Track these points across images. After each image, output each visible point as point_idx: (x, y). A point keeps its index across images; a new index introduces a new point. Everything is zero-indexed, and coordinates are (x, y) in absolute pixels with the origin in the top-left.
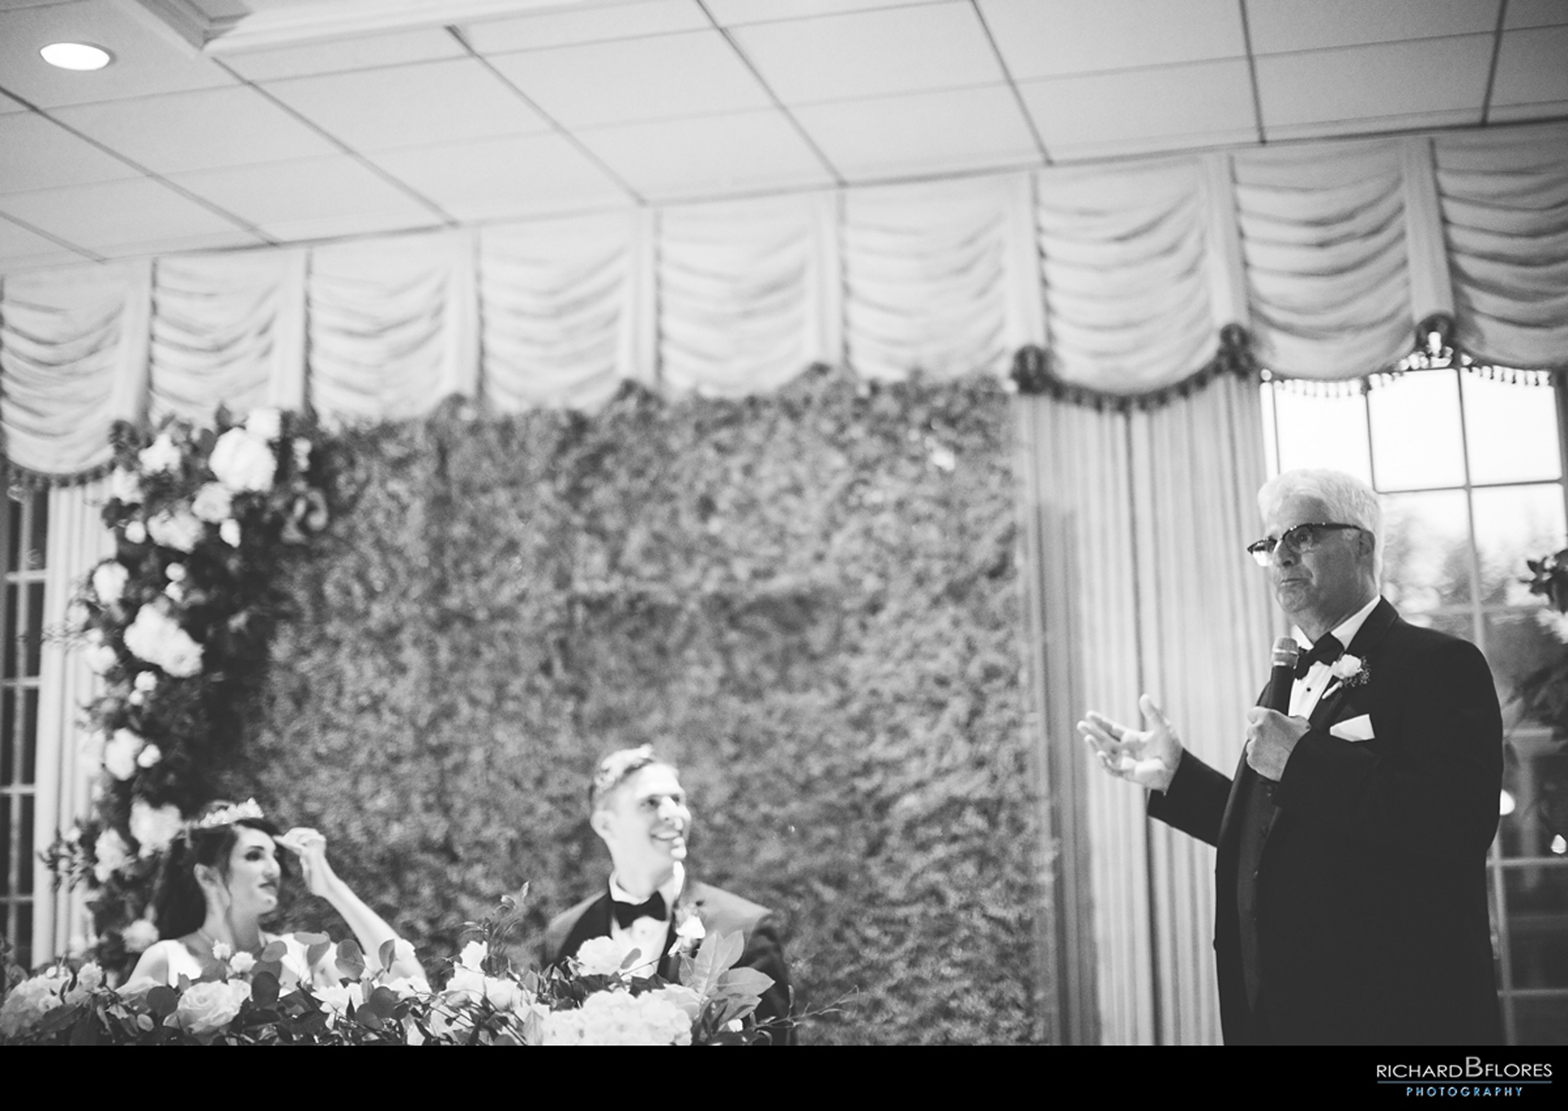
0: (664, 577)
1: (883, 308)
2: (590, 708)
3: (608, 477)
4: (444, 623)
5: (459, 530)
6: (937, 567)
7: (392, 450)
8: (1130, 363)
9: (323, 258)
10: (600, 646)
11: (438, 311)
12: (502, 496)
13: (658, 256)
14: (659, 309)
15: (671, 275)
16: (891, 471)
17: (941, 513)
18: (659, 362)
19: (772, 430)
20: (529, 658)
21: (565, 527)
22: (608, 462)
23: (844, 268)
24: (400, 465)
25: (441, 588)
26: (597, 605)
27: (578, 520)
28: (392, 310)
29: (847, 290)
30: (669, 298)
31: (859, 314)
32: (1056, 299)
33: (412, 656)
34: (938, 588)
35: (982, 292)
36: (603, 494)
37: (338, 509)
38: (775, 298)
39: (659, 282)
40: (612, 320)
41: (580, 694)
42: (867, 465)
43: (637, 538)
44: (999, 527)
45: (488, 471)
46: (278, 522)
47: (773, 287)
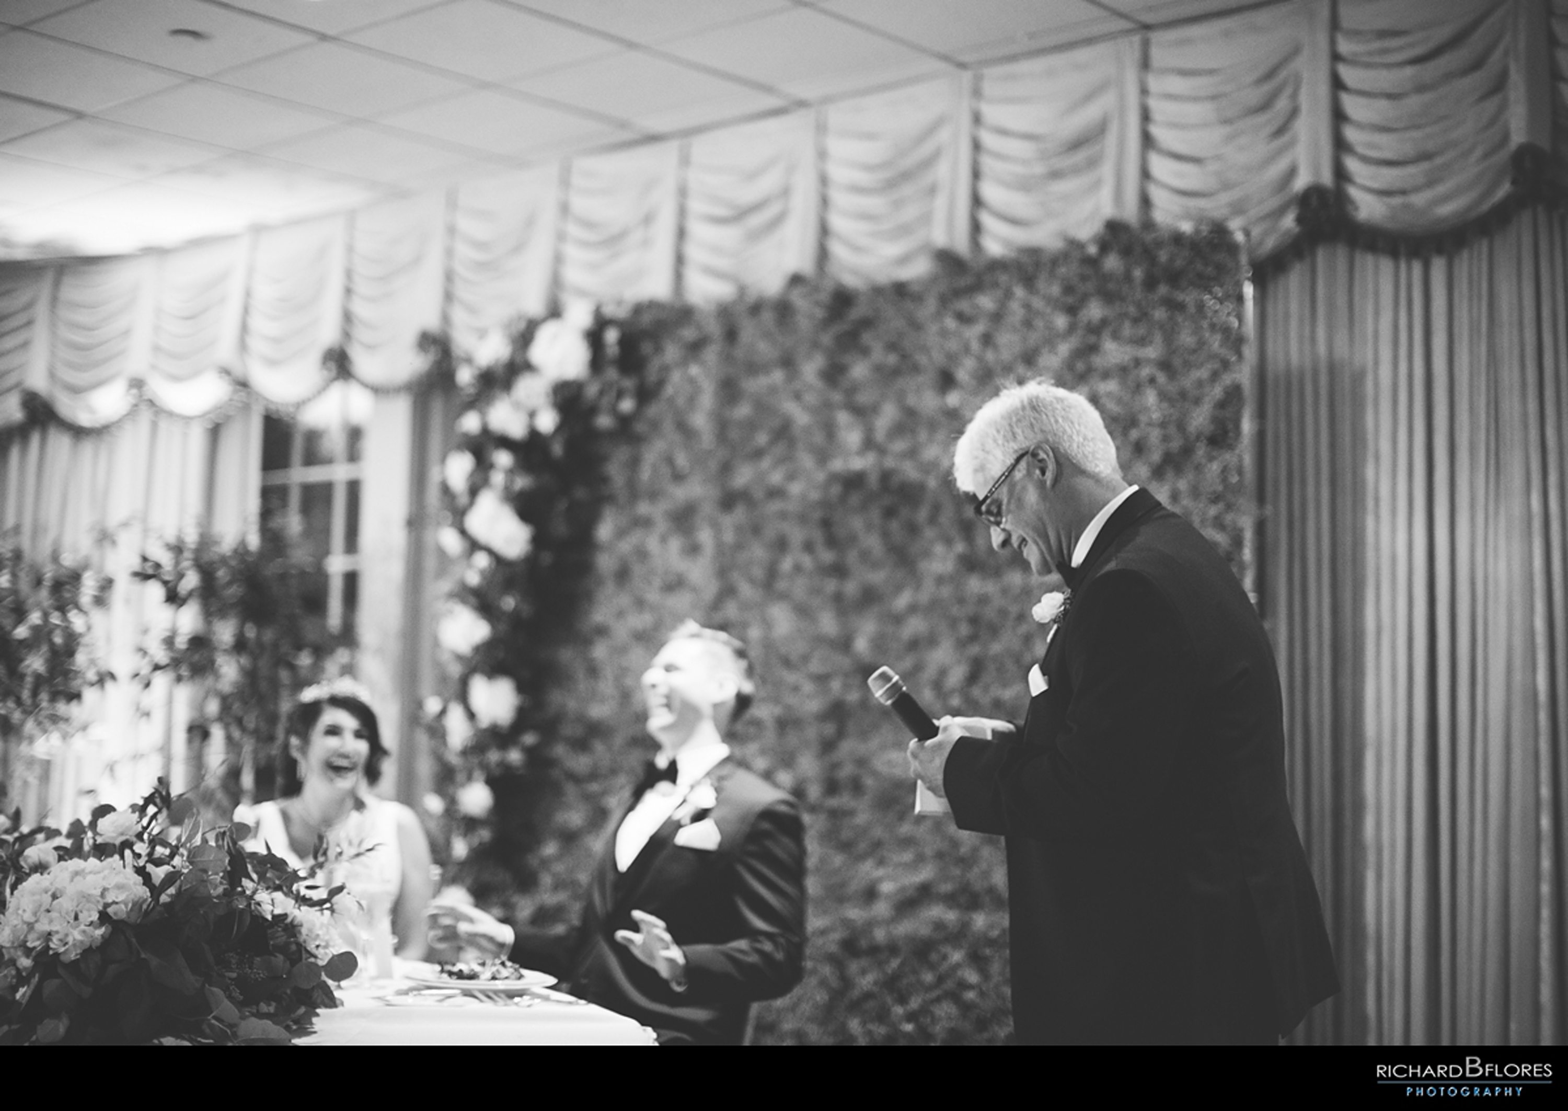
0: (912, 453)
1: (1178, 157)
2: (851, 588)
3: (865, 352)
4: (728, 501)
5: (743, 411)
6: (1155, 436)
7: (688, 334)
8: (1419, 200)
9: (701, 147)
10: (857, 523)
11: (785, 192)
12: (777, 376)
13: (977, 119)
14: (976, 174)
15: (989, 139)
16: (1116, 336)
17: (1161, 378)
18: (976, 228)
19: (1008, 294)
20: (797, 535)
21: (827, 406)
22: (867, 338)
23: (1146, 116)
24: (695, 348)
25: (726, 469)
26: (853, 482)
27: (837, 397)
28: (748, 194)
29: (1147, 141)
30: (987, 163)
31: (1159, 166)
32: (1351, 134)
33: (705, 536)
34: (1156, 457)
35: (1280, 131)
36: (859, 370)
37: (645, 395)
38: (1080, 156)
39: (977, 146)
40: (932, 191)
41: (839, 571)
42: (1096, 329)
43: (888, 415)
44: (1217, 392)
45: (765, 349)
46: (593, 410)
47: (1076, 144)
